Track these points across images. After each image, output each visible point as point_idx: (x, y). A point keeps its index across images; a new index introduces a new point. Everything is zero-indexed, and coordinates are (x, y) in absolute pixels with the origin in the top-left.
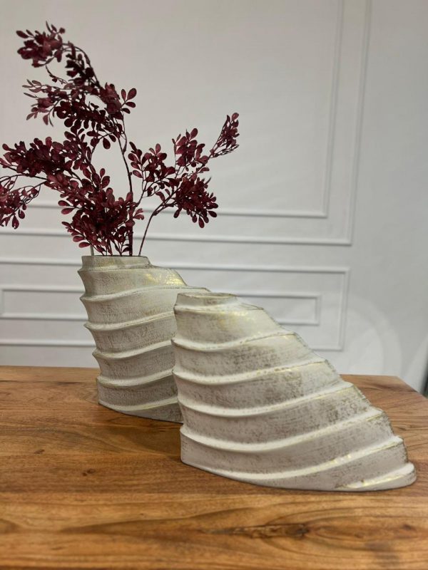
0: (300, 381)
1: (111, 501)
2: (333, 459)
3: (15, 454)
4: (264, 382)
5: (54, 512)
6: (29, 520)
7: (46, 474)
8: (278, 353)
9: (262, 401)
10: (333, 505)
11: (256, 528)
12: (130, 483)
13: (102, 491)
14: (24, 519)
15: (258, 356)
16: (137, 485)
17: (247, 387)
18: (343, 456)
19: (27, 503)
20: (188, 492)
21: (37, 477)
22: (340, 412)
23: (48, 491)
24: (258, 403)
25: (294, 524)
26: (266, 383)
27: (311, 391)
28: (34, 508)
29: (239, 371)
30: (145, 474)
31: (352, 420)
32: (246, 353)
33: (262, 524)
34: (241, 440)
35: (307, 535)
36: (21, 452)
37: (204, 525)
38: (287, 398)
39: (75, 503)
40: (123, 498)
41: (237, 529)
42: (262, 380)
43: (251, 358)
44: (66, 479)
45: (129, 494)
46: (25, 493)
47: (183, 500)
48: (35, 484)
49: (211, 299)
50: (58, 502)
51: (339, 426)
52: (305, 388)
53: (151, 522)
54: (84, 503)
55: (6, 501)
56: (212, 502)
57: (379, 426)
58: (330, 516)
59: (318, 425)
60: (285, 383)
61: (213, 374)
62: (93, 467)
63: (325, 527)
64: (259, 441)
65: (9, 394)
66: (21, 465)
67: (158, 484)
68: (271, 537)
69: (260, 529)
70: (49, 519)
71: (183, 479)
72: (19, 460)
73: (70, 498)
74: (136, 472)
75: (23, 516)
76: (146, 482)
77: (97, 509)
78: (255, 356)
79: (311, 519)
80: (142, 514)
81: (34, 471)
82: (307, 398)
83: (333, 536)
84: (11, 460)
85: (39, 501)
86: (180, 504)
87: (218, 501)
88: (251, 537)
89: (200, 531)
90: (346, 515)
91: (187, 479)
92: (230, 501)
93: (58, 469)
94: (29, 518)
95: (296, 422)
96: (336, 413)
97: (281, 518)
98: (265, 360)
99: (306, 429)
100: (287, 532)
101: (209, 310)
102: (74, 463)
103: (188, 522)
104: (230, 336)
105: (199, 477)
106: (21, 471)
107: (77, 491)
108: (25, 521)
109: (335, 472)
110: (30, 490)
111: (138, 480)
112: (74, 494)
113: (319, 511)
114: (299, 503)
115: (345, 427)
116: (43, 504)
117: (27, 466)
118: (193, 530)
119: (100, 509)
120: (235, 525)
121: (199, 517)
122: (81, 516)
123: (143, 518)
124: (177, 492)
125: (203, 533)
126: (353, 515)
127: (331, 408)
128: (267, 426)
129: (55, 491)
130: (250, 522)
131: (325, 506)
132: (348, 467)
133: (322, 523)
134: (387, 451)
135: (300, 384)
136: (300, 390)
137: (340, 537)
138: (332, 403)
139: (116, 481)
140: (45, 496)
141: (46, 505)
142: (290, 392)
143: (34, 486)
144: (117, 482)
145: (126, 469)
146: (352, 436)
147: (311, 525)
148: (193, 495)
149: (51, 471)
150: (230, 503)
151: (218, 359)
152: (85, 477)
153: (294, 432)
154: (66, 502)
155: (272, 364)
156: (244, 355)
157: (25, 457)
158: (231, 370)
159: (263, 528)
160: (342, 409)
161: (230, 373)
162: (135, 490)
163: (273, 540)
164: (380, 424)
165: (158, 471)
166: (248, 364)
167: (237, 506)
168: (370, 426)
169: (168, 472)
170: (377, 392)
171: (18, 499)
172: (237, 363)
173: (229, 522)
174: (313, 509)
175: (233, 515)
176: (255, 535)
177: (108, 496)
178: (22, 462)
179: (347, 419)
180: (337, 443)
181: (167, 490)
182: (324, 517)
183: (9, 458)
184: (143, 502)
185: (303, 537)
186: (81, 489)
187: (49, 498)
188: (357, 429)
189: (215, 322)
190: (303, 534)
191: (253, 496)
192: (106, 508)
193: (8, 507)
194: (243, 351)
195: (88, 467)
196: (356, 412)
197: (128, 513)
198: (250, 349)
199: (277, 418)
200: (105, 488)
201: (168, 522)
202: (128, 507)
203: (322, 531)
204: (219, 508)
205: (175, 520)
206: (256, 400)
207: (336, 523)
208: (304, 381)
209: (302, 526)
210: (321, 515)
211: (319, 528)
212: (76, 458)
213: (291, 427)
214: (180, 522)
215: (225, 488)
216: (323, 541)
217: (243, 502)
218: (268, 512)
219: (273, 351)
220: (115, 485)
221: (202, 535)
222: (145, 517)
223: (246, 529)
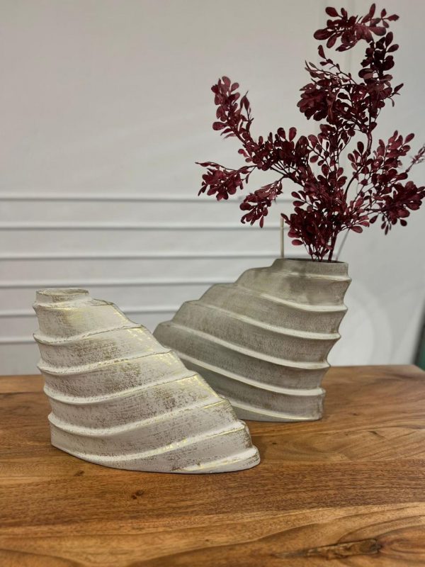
0: (139, 371)
1: (170, 527)
2: (170, 443)
3: (54, 479)
4: (103, 373)
5: (114, 544)
6: (90, 557)
7: (93, 500)
8: (119, 346)
9: (103, 390)
10: (397, 515)
11: (328, 548)
12: (183, 504)
13: (158, 516)
14: (85, 556)
15: (99, 349)
16: (193, 506)
17: (88, 377)
18: (179, 441)
19: (84, 536)
20: (247, 511)
21: (84, 504)
22: (177, 400)
23: (100, 520)
24: (99, 392)
25: (365, 540)
26: (105, 374)
27: (150, 380)
28: (92, 542)
29: (82, 363)
30: (196, 492)
31: (189, 407)
32: (87, 346)
33: (334, 542)
34: (90, 426)
35: (382, 551)
36: (61, 476)
37: (276, 548)
38: (126, 387)
39: (134, 532)
40: (182, 522)
41: (311, 551)
42: (101, 371)
43: (93, 351)
44: (116, 504)
45: (187, 517)
46: (77, 524)
47: (246, 521)
48: (85, 512)
49: (59, 296)
50: (115, 532)
51: (176, 412)
52: (144, 378)
53: (220, 548)
54: (144, 532)
55: (58, 535)
56: (275, 520)
57: (218, 414)
58: (399, 527)
59: (156, 412)
60: (123, 374)
61: (62, 366)
62: (141, 488)
63: (398, 541)
64: (104, 426)
65: (29, 407)
66: (64, 491)
67: (212, 504)
68: (347, 557)
69: (333, 548)
70: (112, 554)
71: (238, 495)
72: (60, 485)
73: (127, 527)
74: (187, 491)
75: (84, 553)
76: (201, 502)
77: (160, 539)
78: (96, 349)
79: (381, 532)
80: (207, 540)
81: (80, 497)
82: (144, 387)
83: (409, 550)
84: (52, 486)
85: (94, 533)
86: (244, 525)
87: (281, 519)
88: (327, 559)
89: (273, 555)
90: (414, 525)
91: (242, 495)
92: (293, 518)
93: (104, 493)
94: (90, 554)
95: (133, 409)
96: (173, 401)
97: (350, 533)
98: (105, 352)
99: (144, 416)
100: (361, 550)
101: (56, 306)
102: (119, 485)
103: (257, 546)
104: (75, 330)
105: (253, 491)
106: (66, 498)
107: (132, 518)
108: (86, 558)
109: (170, 456)
110: (82, 520)
111: (191, 500)
112: (130, 521)
113: (385, 522)
114: (364, 515)
115: (181, 414)
116: (100, 536)
117: (70, 492)
118: (265, 556)
119: (162, 537)
120: (306, 547)
121: (267, 539)
122: (144, 547)
123: (209, 544)
124: (236, 512)
125: (277, 557)
126: (420, 524)
127: (168, 396)
128: (108, 413)
129: (108, 520)
130: (321, 540)
131: (390, 516)
132: (183, 451)
133: (393, 537)
134: (224, 437)
135: (138, 374)
136: (138, 379)
137: (416, 550)
138: (169, 392)
139: (168, 502)
140: (99, 526)
141: (103, 536)
142: (128, 381)
143: (84, 515)
144: (170, 504)
145: (176, 488)
146: (188, 422)
147: (383, 540)
148: (253, 513)
149: (97, 496)
150: (294, 520)
151: (65, 352)
152: (136, 501)
153: (132, 418)
154: (124, 531)
155: (113, 355)
156: (86, 348)
157: (65, 481)
158: (76, 362)
159: (336, 547)
160: (179, 397)
161: (76, 365)
162: (192, 512)
163: (351, 560)
164: (219, 411)
165: (209, 488)
166: (90, 356)
167: (303, 523)
168: (207, 413)
169: (220, 489)
170: (400, 383)
171: (72, 532)
172: (80, 356)
173: (299, 543)
174: (379, 521)
175: (301, 534)
176: (331, 555)
177: (167, 521)
178: (63, 487)
179: (184, 406)
180: (172, 429)
181: (224, 510)
182: (392, 529)
183: (49, 483)
184: (203, 525)
185: (379, 555)
186: (136, 515)
187: (104, 528)
188: (192, 416)
189: (61, 318)
190: (378, 549)
191: (315, 510)
192: (168, 536)
193: (63, 543)
194: (84, 344)
195: (135, 488)
196: (195, 400)
197: (192, 539)
198: (91, 342)
199: (116, 406)
200: (161, 512)
201: (237, 548)
202: (191, 533)
203: (396, 544)
204: (284, 528)
205: (243, 544)
206: (98, 389)
207: (407, 535)
208: (142, 371)
209: (374, 541)
210: (388, 527)
211: (392, 542)
212: (120, 478)
213: (129, 413)
214: (250, 546)
215: (284, 503)
216: (400, 556)
217: (306, 518)
218: (335, 528)
219: (114, 344)
220: (168, 507)
221: (277, 560)
222: (212, 543)
223: (319, 550)
